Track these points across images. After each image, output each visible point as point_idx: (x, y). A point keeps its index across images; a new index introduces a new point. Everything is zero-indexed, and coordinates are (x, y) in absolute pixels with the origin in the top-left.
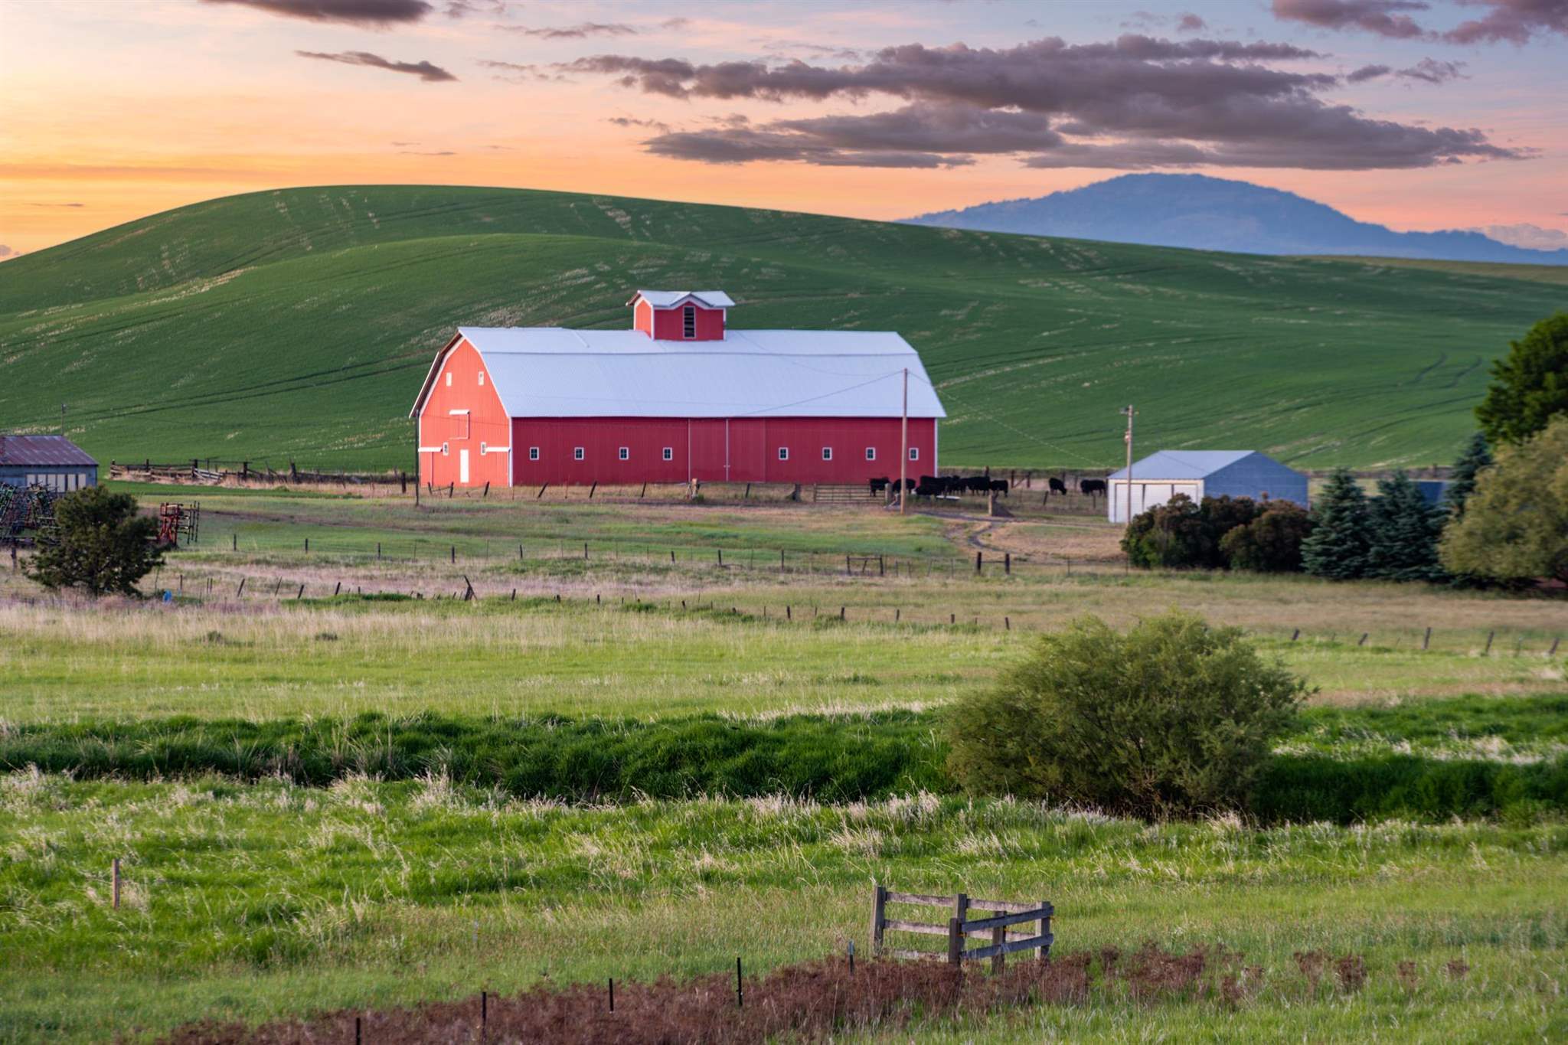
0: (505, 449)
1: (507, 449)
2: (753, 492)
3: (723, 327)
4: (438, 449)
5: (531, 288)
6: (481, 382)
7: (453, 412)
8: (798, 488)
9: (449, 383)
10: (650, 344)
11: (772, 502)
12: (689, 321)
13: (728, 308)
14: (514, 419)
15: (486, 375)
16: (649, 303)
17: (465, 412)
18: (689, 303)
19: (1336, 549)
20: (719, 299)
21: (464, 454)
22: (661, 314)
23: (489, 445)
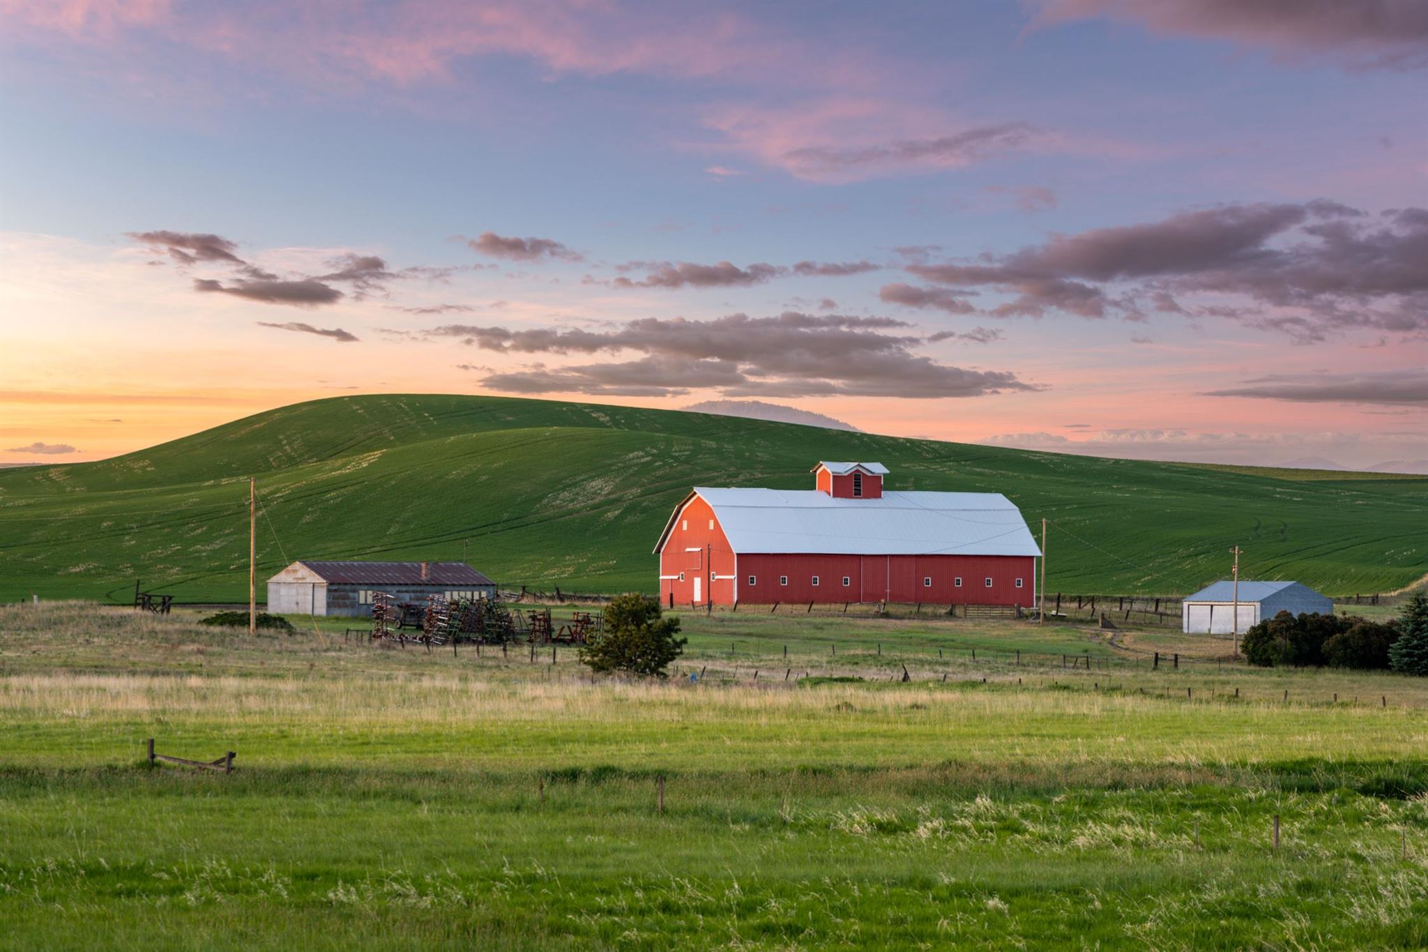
0: (732, 577)
1: (734, 577)
2: (923, 610)
3: (881, 488)
4: (676, 577)
5: (611, 465)
6: (711, 526)
7: (688, 550)
8: (953, 606)
9: (685, 527)
10: (831, 501)
11: (936, 617)
12: (858, 484)
13: (884, 475)
14: (738, 555)
15: (716, 523)
16: (829, 471)
17: (699, 549)
18: (857, 471)
19: (1416, 652)
20: (878, 468)
21: (697, 582)
22: (837, 478)
23: (717, 574)
